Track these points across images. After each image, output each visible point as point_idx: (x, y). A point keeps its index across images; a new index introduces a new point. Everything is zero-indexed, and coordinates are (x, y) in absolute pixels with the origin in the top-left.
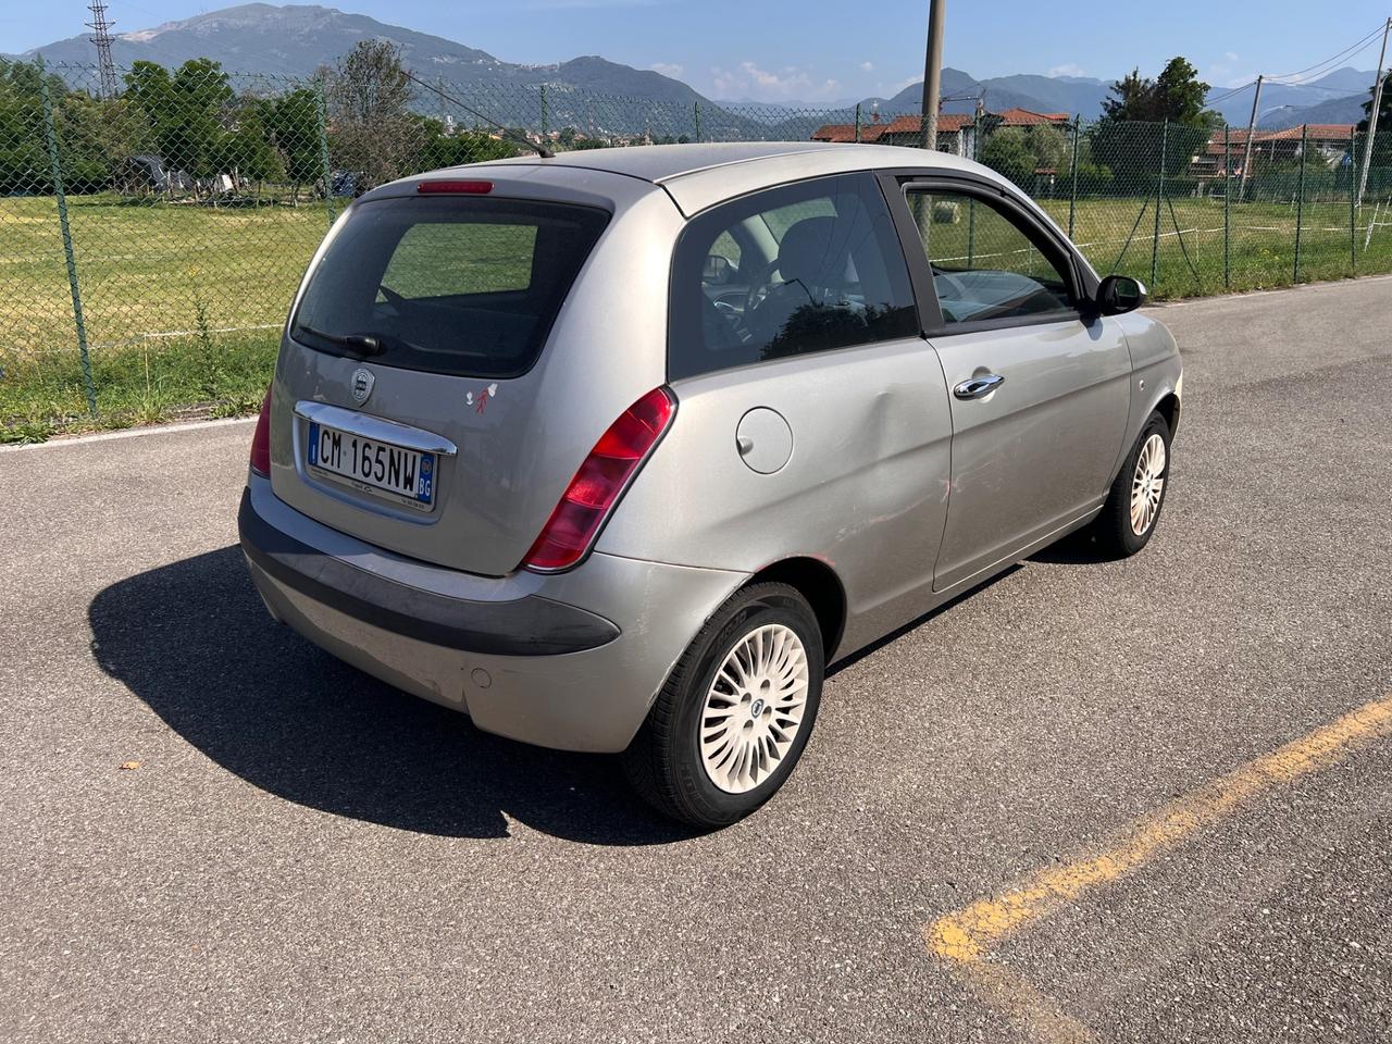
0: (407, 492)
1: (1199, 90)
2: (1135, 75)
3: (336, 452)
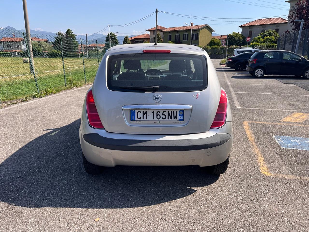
0: (175, 120)
1: (74, 36)
2: (60, 32)
3: (145, 116)
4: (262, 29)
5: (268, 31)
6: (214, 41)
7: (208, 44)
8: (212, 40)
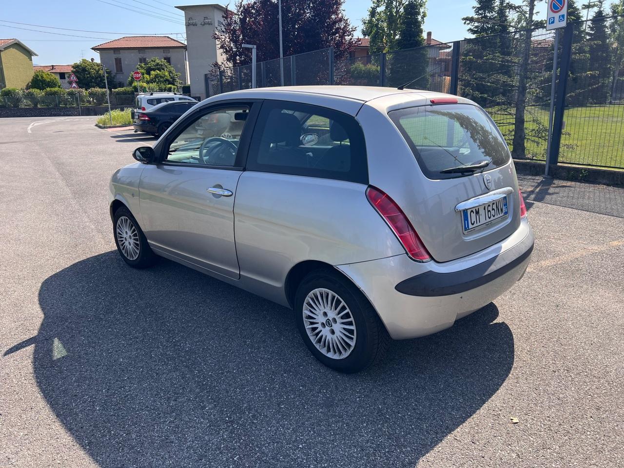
3: (478, 217)
4: (141, 55)
5: (152, 61)
6: (42, 77)
7: (28, 84)
8: (37, 76)
